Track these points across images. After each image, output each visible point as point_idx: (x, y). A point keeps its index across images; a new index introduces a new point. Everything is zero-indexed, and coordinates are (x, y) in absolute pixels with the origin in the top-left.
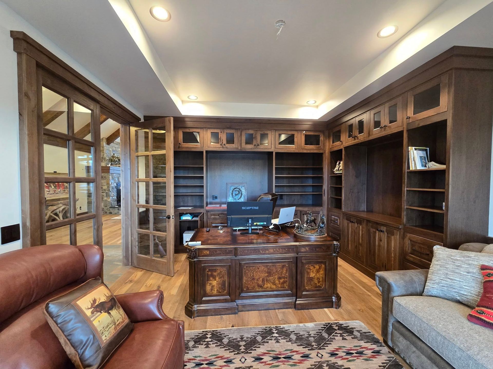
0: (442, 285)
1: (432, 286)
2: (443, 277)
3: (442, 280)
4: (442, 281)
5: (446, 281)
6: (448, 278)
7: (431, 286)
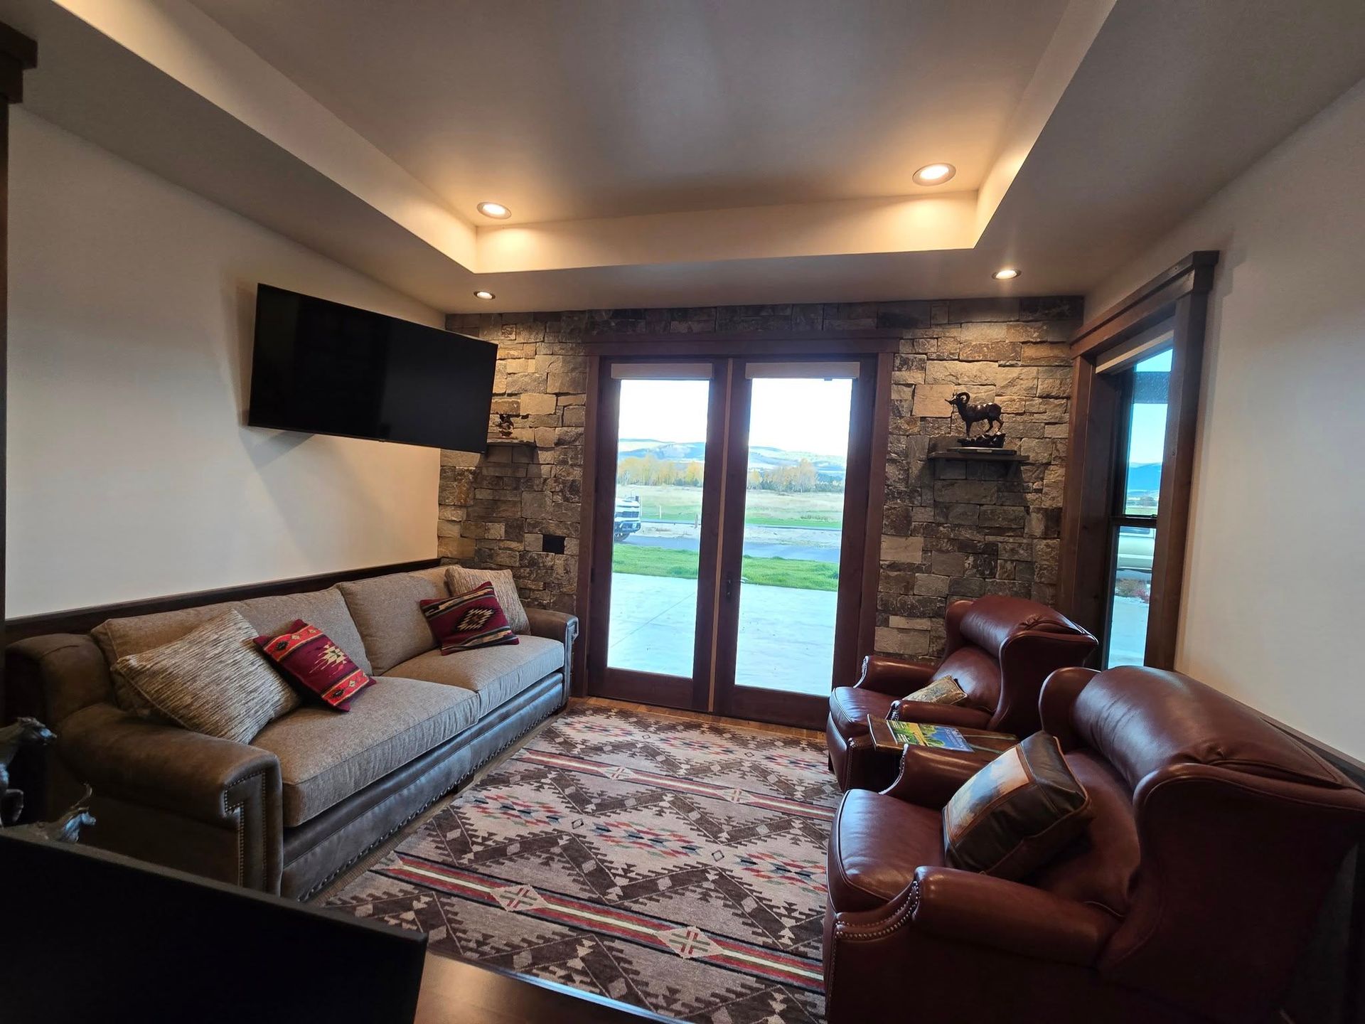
0: (253, 711)
1: (243, 729)
2: (244, 695)
3: (246, 703)
4: (249, 704)
5: (253, 699)
6: (251, 692)
7: (241, 731)
